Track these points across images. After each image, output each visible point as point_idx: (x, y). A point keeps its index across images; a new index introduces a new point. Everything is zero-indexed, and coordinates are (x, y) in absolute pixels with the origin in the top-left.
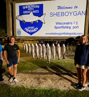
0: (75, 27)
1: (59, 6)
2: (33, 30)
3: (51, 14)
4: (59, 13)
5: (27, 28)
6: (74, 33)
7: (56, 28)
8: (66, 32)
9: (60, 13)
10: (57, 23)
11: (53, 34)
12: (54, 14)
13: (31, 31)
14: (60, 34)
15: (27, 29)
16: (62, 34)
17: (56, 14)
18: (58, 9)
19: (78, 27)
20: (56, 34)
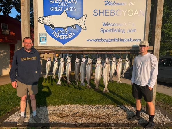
0: (130, 31)
1: (107, 1)
2: (66, 35)
3: (95, 11)
4: (107, 11)
5: (57, 32)
6: (129, 39)
7: (103, 31)
8: (117, 38)
9: (109, 11)
10: (104, 24)
11: (99, 40)
12: (100, 13)
13: (64, 37)
14: (108, 41)
15: (56, 34)
16: (112, 41)
17: (103, 13)
18: (106, 5)
19: (135, 30)
20: (103, 40)
